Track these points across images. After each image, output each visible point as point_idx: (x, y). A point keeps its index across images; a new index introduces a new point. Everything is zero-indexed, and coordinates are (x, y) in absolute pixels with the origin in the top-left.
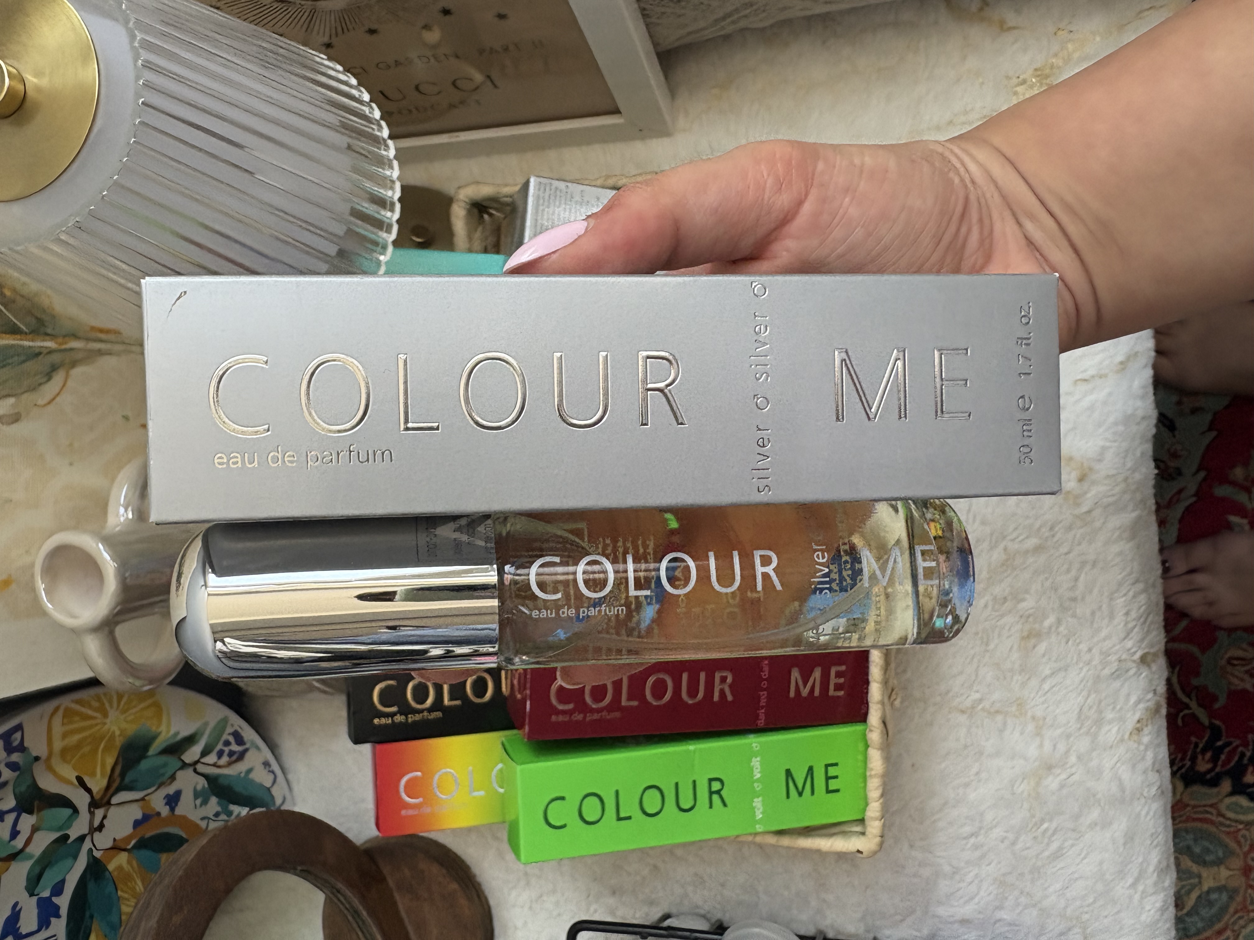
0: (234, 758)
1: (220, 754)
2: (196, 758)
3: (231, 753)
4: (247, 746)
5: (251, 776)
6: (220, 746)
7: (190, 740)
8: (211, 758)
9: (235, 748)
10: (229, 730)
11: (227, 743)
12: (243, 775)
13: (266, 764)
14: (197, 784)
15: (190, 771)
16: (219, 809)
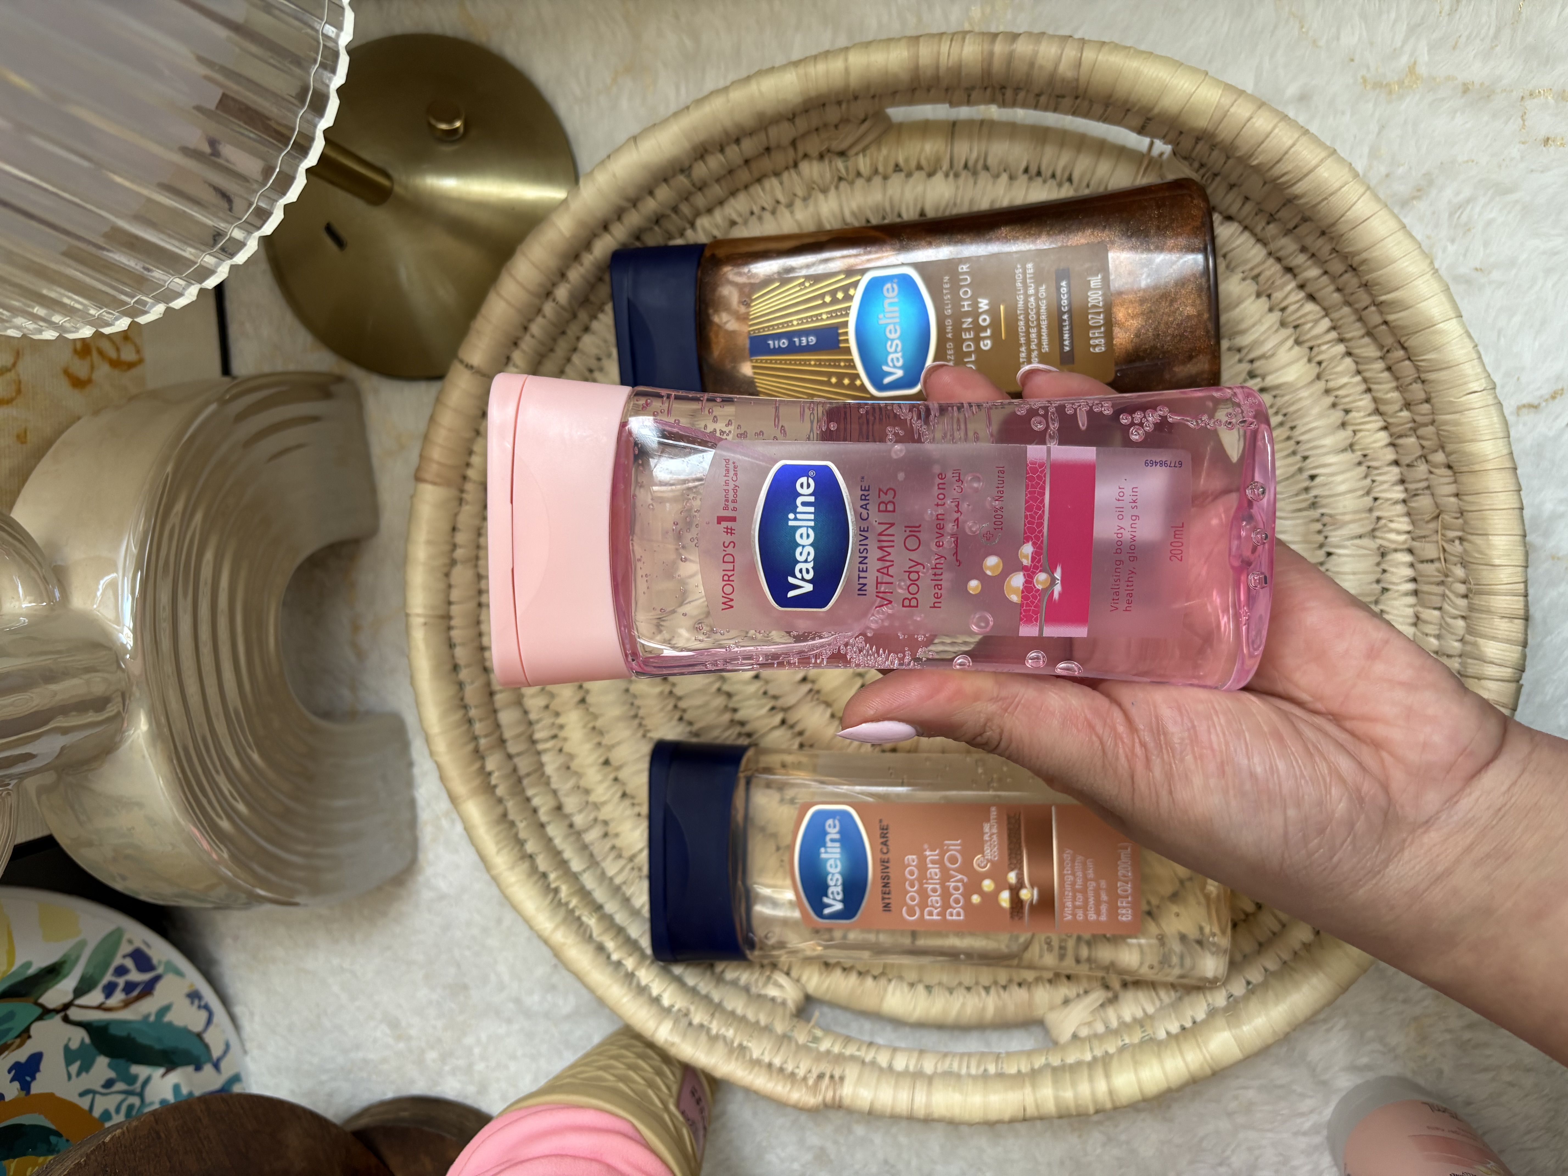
0: (136, 992)
1: (109, 990)
2: (69, 997)
3: (129, 987)
4: (160, 970)
6: (108, 977)
7: (53, 972)
8: (95, 997)
9: (135, 976)
10: (126, 948)
11: (121, 971)
12: (152, 1018)
13: (194, 996)
14: (70, 1039)
15: (58, 1018)
16: (112, 1074)
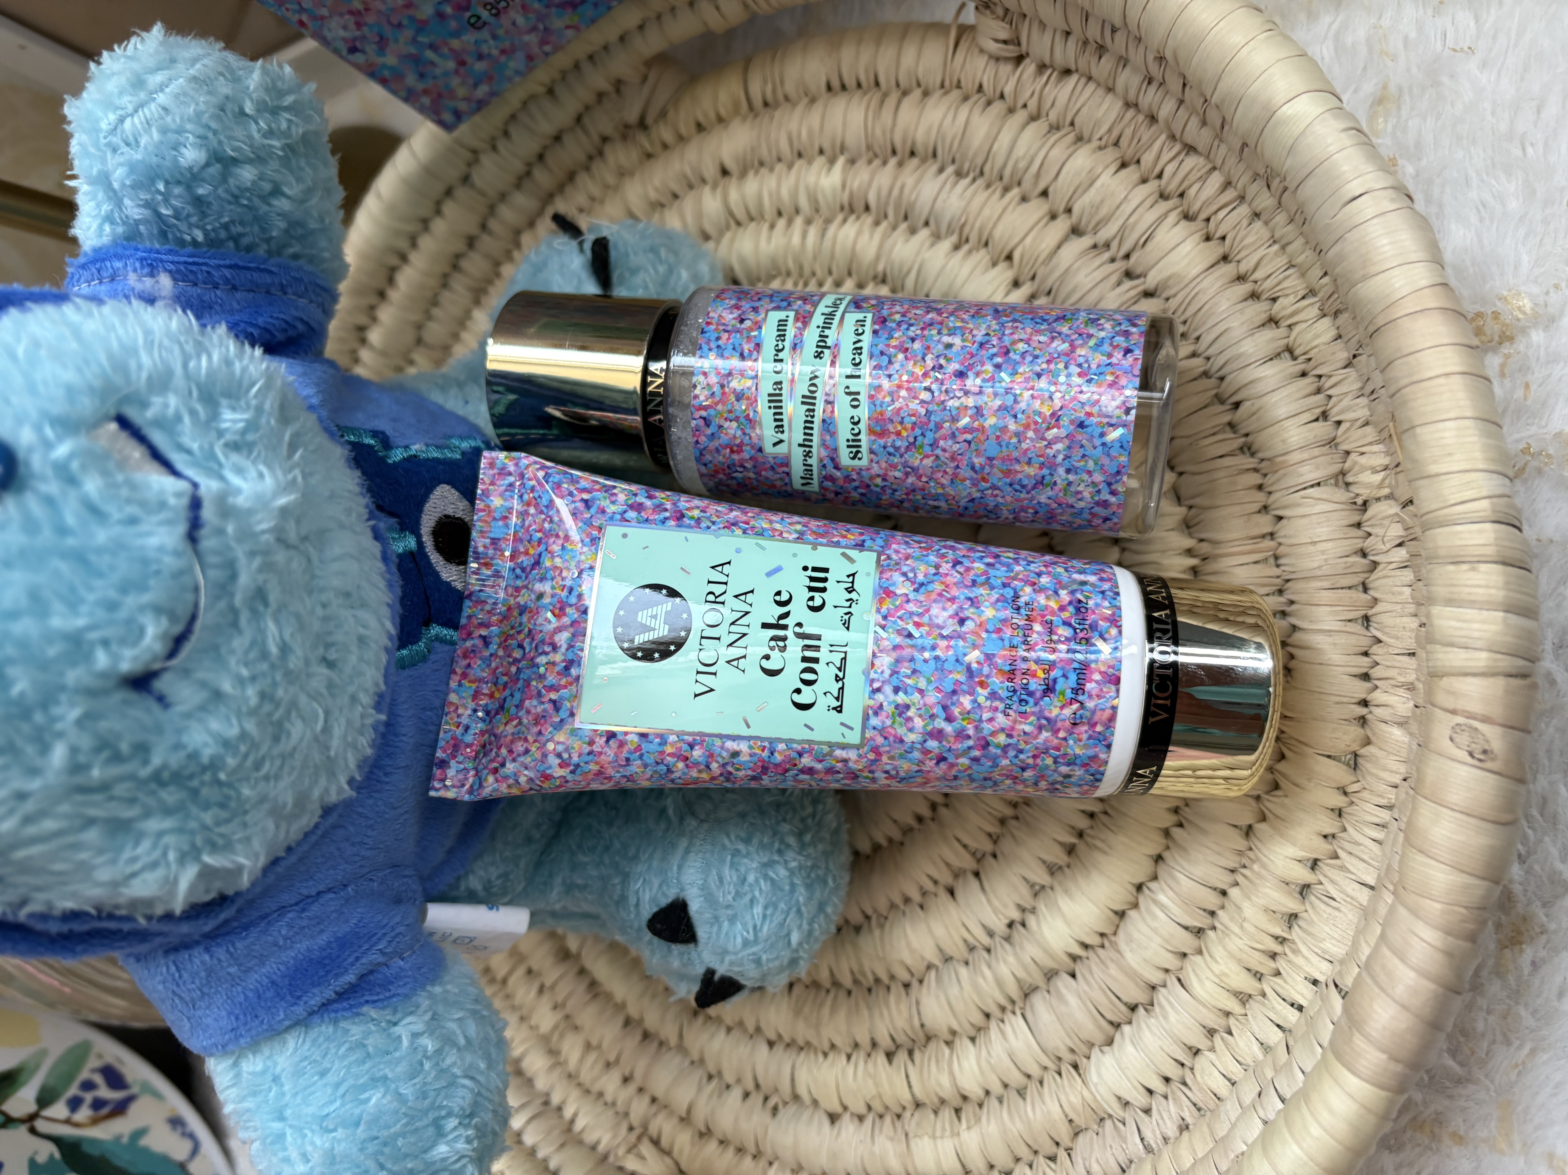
0: (105, 1111)
1: (75, 1104)
2: (32, 1108)
3: (98, 1104)
4: (135, 1090)
5: (144, 1142)
6: (73, 1090)
7: (11, 1077)
8: (59, 1110)
9: (104, 1092)
10: (93, 1062)
11: (88, 1086)
12: (125, 1140)
13: (176, 1122)
14: (36, 1153)
15: (23, 1130)
